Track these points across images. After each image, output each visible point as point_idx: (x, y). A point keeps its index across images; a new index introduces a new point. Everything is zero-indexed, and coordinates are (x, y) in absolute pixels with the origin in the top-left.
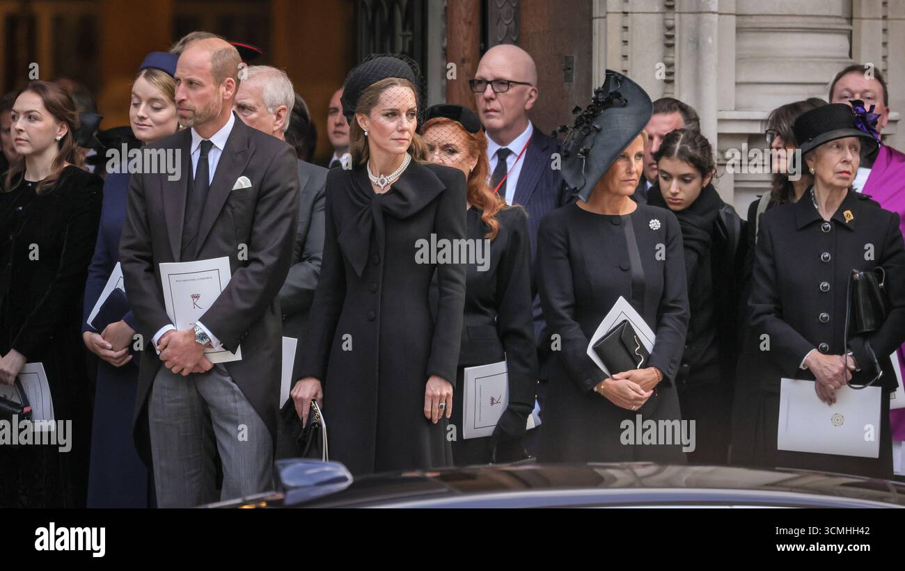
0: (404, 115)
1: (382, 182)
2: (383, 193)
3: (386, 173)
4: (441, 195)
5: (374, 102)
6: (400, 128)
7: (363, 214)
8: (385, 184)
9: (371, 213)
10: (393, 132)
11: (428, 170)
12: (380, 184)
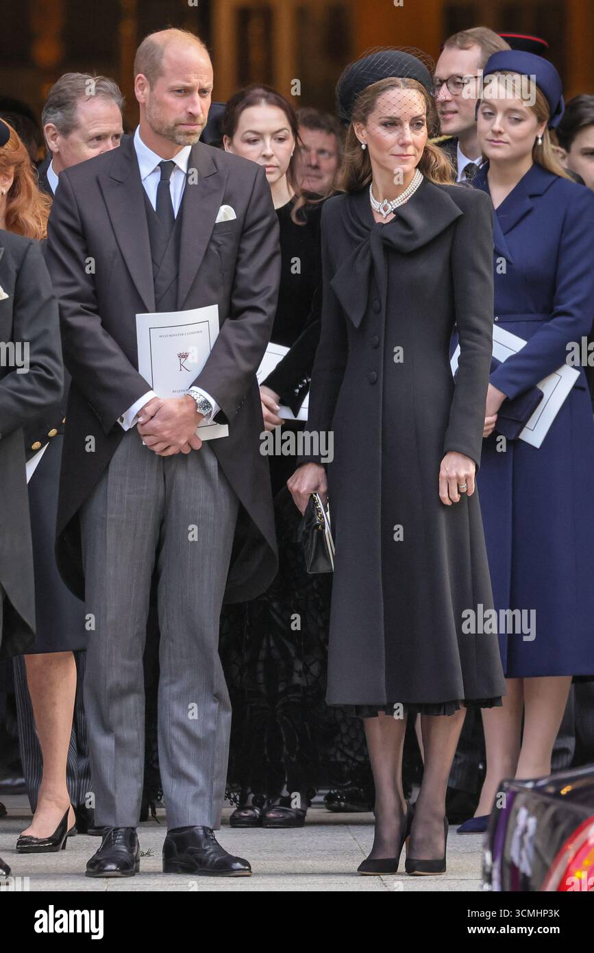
0: (407, 125)
1: (385, 209)
2: (385, 222)
3: (390, 197)
4: (457, 221)
5: (369, 108)
6: (401, 141)
7: (360, 249)
8: (388, 212)
9: (369, 248)
10: (393, 146)
11: (442, 192)
12: (382, 211)
